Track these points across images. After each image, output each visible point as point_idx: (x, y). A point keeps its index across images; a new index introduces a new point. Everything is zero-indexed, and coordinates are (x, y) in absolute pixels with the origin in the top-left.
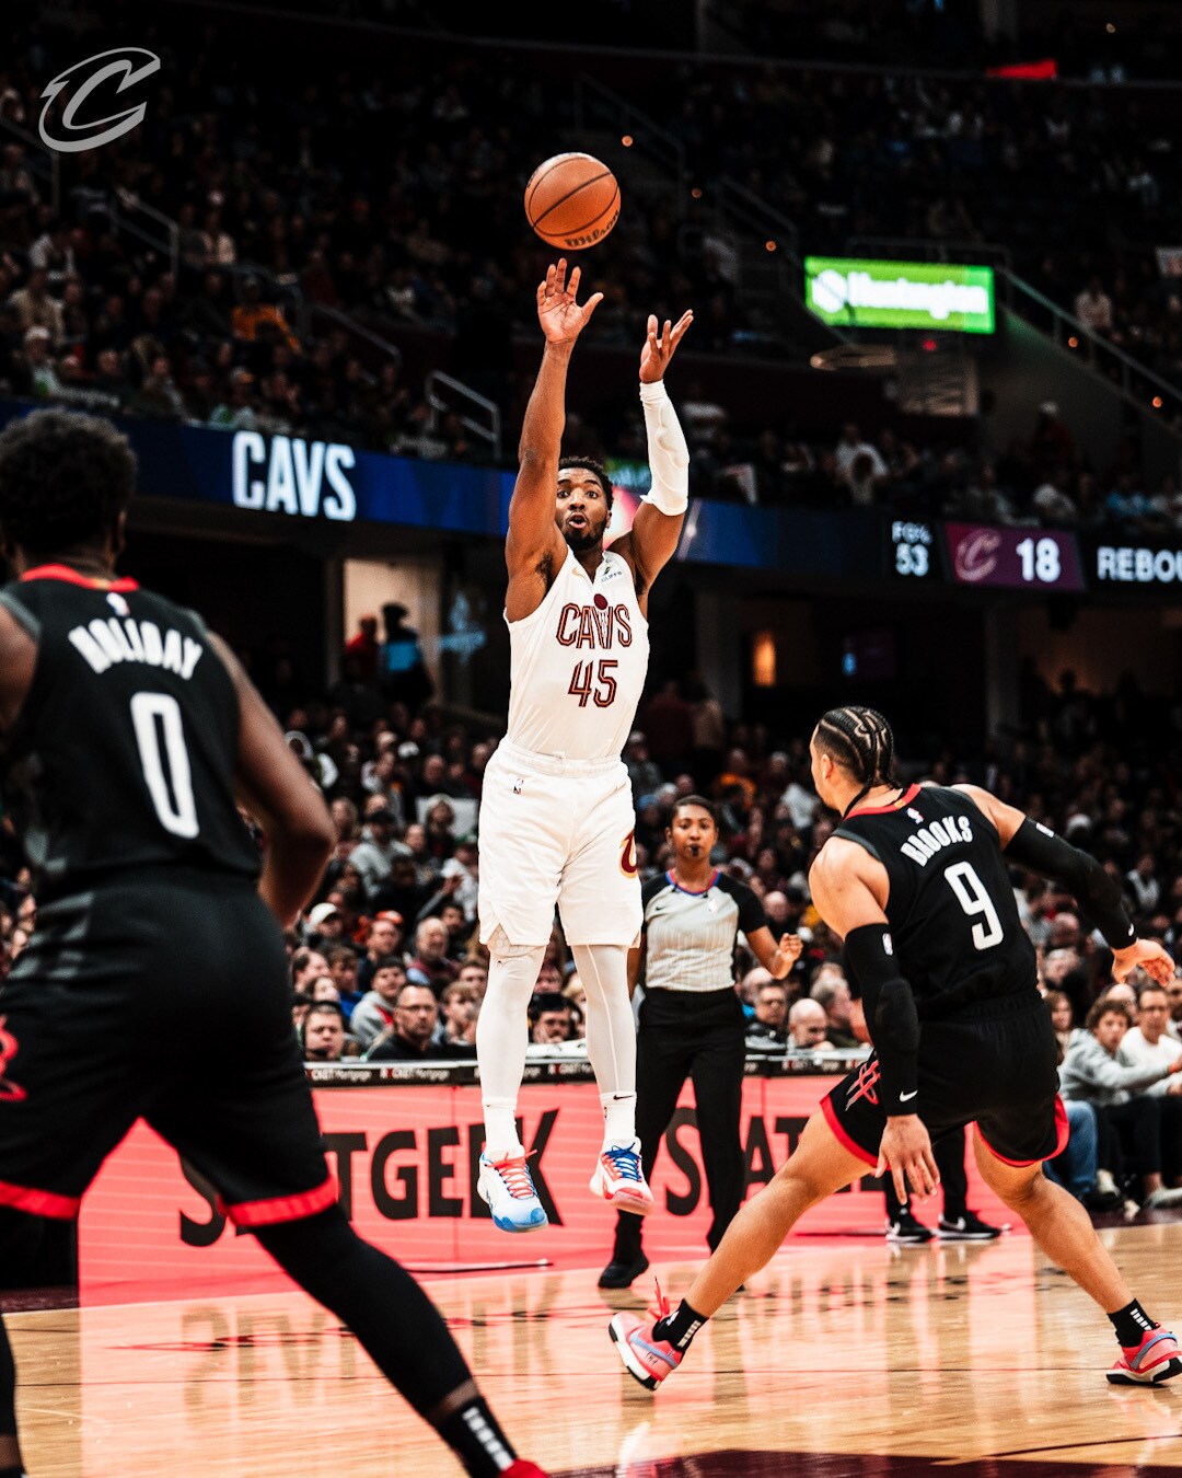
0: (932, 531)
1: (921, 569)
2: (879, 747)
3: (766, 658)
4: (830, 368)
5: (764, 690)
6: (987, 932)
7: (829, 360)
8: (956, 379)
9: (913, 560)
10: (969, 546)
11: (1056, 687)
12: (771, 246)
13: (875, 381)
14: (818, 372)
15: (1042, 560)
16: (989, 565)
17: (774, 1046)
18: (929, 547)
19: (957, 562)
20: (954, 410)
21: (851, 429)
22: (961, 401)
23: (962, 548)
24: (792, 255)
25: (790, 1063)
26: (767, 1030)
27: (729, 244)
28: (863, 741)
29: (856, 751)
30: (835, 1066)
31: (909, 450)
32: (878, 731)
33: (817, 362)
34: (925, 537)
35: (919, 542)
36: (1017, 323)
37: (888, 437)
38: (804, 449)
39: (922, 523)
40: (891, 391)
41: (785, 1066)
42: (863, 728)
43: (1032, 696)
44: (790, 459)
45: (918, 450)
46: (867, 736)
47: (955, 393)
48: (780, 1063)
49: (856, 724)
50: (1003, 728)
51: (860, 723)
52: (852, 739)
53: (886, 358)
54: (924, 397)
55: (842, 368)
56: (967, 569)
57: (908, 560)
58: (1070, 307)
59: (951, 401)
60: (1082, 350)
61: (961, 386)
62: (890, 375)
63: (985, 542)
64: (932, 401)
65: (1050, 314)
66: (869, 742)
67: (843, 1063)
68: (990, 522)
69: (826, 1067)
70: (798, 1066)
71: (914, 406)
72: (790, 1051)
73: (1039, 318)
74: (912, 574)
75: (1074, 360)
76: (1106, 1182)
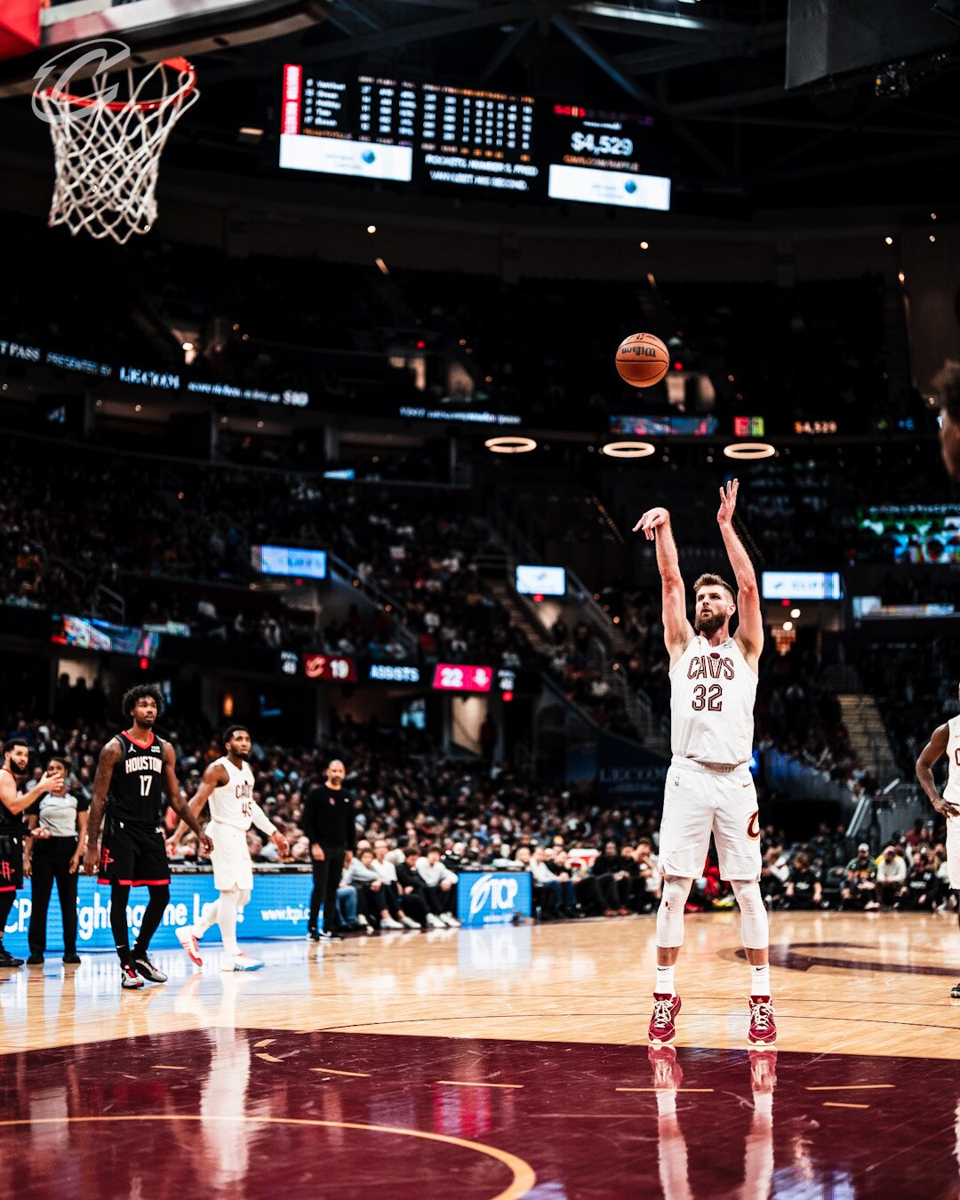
0: (298, 656)
1: (293, 671)
3: (229, 705)
4: (258, 589)
5: (227, 717)
7: (259, 586)
8: (310, 596)
9: (290, 668)
10: (313, 663)
11: (343, 719)
13: (276, 596)
14: (252, 592)
15: (341, 669)
16: (320, 670)
18: (296, 662)
19: (307, 669)
20: (308, 608)
21: (266, 613)
22: (311, 604)
23: (308, 662)
31: (290, 625)
33: (253, 587)
34: (295, 658)
35: (292, 660)
36: (335, 576)
37: (282, 619)
39: (294, 653)
40: (283, 599)
43: (335, 725)
45: (293, 624)
47: (309, 601)
50: (324, 736)
53: (281, 586)
54: (296, 602)
55: (262, 589)
56: (311, 671)
58: (356, 569)
59: (308, 604)
60: (360, 586)
61: (311, 599)
62: (283, 593)
63: (320, 661)
64: (298, 604)
65: (348, 572)
68: (322, 654)
71: (292, 606)
73: (343, 574)
74: (289, 673)
75: (356, 590)
76: (362, 920)
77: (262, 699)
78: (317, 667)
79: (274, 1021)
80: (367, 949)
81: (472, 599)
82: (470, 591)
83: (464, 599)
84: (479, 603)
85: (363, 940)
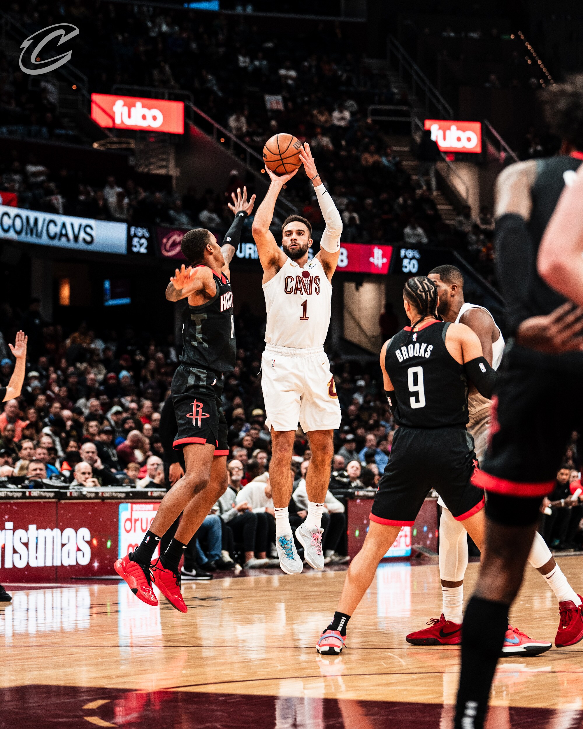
0: (149, 231)
1: (143, 250)
2: (429, 298)
3: (66, 292)
4: (102, 148)
5: (64, 307)
6: (417, 401)
7: (101, 145)
8: (164, 156)
9: (140, 245)
10: (168, 240)
12: (74, 87)
13: (124, 156)
14: (96, 151)
16: (178, 249)
17: (63, 484)
18: (147, 239)
19: (163, 247)
20: (163, 171)
21: (111, 179)
22: (166, 167)
23: (165, 241)
24: (85, 92)
25: (71, 493)
26: (60, 477)
27: (54, 85)
28: (421, 296)
29: (418, 300)
30: (93, 495)
31: (141, 190)
32: (429, 290)
33: (96, 145)
34: (147, 235)
35: (143, 237)
36: (197, 131)
37: (130, 184)
38: (89, 188)
39: (145, 228)
40: (132, 161)
41: (68, 494)
42: (421, 290)
44: (82, 194)
45: (145, 190)
46: (423, 294)
47: (164, 163)
48: (66, 493)
49: (418, 288)
51: (421, 287)
52: (416, 295)
53: (130, 145)
54: (147, 165)
55: (108, 149)
56: (167, 251)
57: (138, 245)
59: (162, 167)
60: (227, 144)
61: (166, 160)
62: (132, 153)
63: (176, 237)
64: (152, 167)
65: (212, 126)
66: (424, 296)
67: (97, 493)
69: (89, 495)
70: (75, 494)
71: (143, 169)
72: (70, 488)
73: (208, 128)
74: (138, 253)
75: (223, 148)
76: (226, 556)
77: (107, 285)
78: (174, 245)
79: (109, 677)
80: (232, 592)
81: (368, 159)
82: (366, 149)
83: (358, 159)
84: (377, 165)
85: (227, 581)
